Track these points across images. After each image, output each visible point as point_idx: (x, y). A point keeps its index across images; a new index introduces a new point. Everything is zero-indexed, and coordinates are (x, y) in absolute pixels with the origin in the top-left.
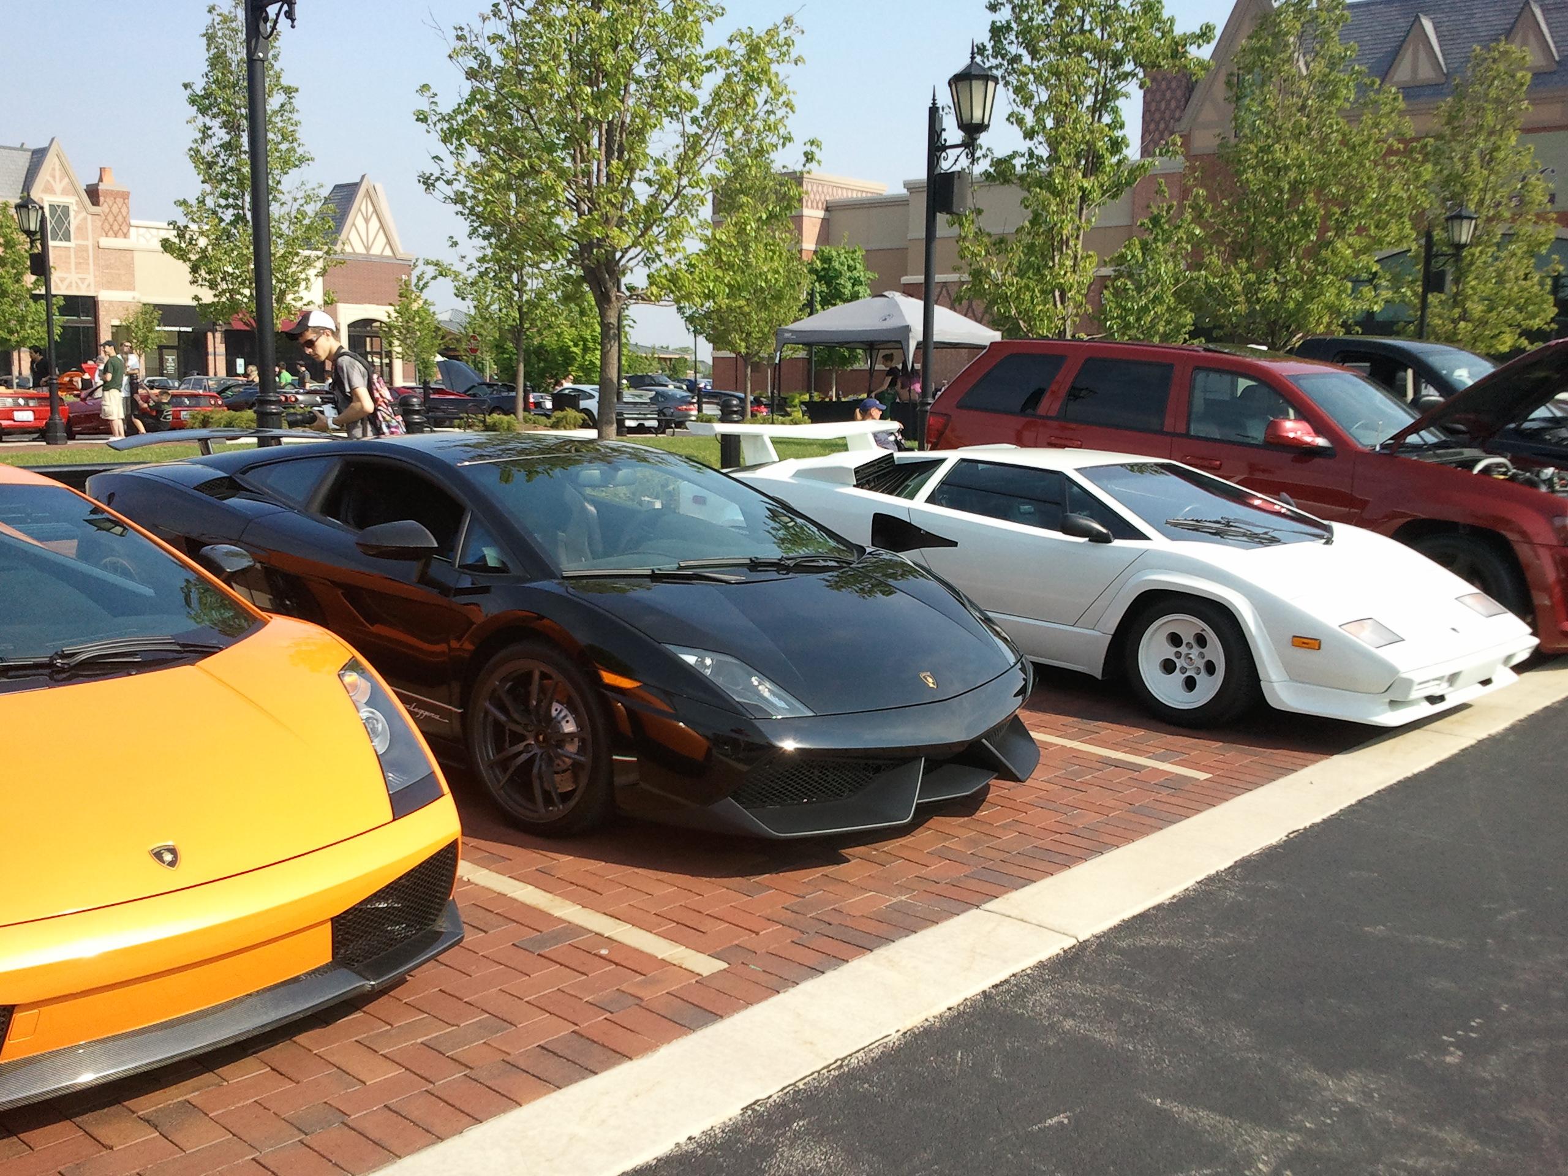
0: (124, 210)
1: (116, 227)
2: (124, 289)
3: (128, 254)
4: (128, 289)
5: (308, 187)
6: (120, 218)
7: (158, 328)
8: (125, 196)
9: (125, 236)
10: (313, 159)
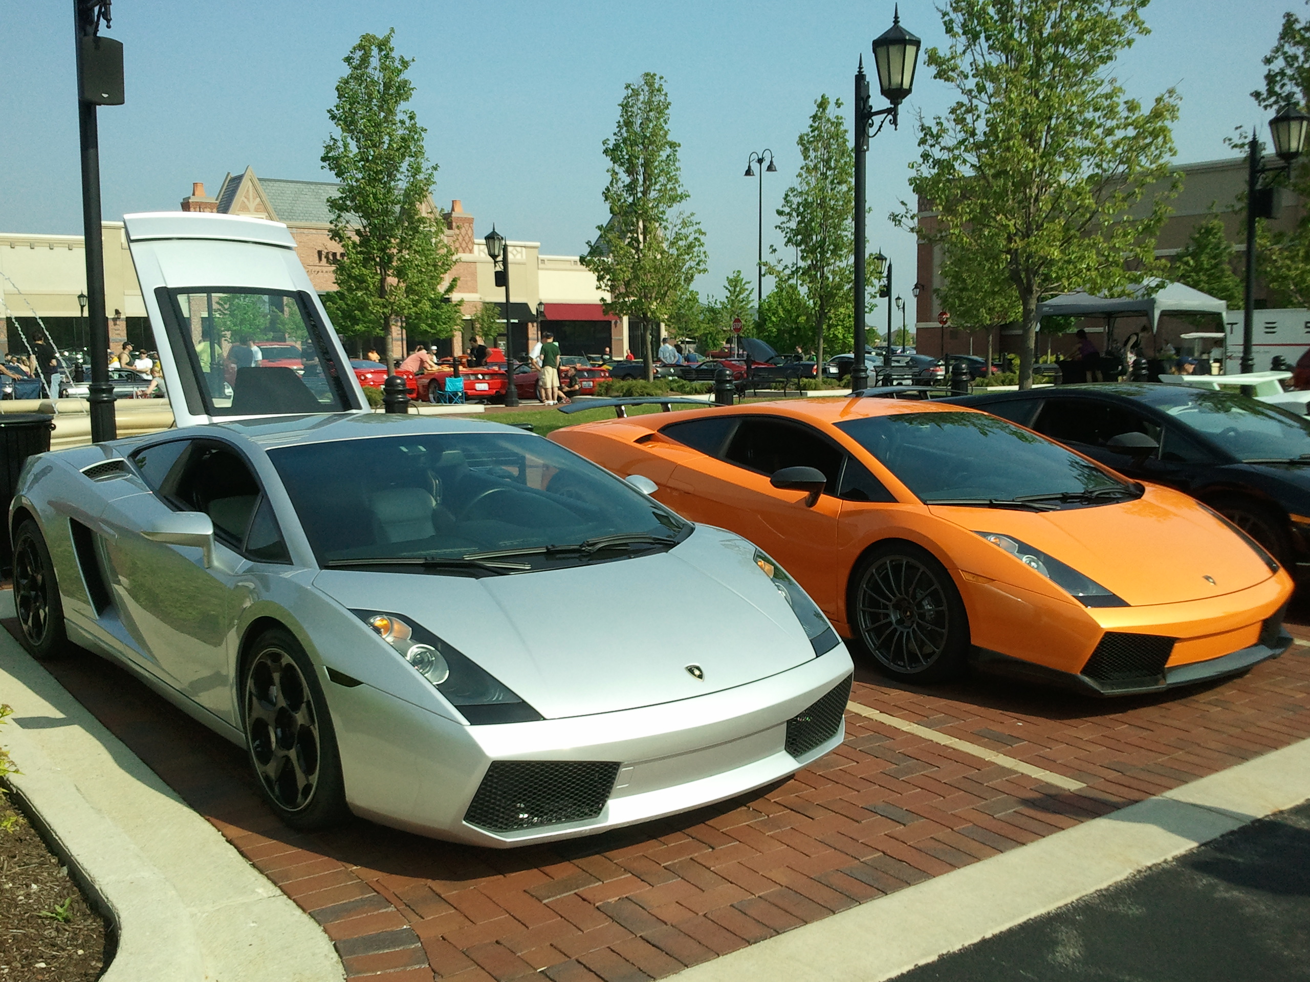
0: (470, 232)
1: (464, 245)
2: (469, 292)
3: (472, 265)
4: (473, 292)
5: (685, 216)
6: (467, 238)
7: (498, 321)
8: (470, 221)
9: (471, 251)
10: (689, 196)
